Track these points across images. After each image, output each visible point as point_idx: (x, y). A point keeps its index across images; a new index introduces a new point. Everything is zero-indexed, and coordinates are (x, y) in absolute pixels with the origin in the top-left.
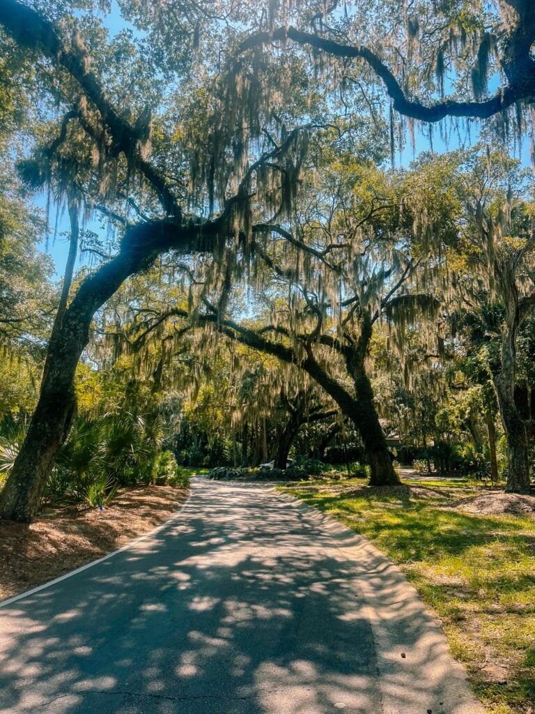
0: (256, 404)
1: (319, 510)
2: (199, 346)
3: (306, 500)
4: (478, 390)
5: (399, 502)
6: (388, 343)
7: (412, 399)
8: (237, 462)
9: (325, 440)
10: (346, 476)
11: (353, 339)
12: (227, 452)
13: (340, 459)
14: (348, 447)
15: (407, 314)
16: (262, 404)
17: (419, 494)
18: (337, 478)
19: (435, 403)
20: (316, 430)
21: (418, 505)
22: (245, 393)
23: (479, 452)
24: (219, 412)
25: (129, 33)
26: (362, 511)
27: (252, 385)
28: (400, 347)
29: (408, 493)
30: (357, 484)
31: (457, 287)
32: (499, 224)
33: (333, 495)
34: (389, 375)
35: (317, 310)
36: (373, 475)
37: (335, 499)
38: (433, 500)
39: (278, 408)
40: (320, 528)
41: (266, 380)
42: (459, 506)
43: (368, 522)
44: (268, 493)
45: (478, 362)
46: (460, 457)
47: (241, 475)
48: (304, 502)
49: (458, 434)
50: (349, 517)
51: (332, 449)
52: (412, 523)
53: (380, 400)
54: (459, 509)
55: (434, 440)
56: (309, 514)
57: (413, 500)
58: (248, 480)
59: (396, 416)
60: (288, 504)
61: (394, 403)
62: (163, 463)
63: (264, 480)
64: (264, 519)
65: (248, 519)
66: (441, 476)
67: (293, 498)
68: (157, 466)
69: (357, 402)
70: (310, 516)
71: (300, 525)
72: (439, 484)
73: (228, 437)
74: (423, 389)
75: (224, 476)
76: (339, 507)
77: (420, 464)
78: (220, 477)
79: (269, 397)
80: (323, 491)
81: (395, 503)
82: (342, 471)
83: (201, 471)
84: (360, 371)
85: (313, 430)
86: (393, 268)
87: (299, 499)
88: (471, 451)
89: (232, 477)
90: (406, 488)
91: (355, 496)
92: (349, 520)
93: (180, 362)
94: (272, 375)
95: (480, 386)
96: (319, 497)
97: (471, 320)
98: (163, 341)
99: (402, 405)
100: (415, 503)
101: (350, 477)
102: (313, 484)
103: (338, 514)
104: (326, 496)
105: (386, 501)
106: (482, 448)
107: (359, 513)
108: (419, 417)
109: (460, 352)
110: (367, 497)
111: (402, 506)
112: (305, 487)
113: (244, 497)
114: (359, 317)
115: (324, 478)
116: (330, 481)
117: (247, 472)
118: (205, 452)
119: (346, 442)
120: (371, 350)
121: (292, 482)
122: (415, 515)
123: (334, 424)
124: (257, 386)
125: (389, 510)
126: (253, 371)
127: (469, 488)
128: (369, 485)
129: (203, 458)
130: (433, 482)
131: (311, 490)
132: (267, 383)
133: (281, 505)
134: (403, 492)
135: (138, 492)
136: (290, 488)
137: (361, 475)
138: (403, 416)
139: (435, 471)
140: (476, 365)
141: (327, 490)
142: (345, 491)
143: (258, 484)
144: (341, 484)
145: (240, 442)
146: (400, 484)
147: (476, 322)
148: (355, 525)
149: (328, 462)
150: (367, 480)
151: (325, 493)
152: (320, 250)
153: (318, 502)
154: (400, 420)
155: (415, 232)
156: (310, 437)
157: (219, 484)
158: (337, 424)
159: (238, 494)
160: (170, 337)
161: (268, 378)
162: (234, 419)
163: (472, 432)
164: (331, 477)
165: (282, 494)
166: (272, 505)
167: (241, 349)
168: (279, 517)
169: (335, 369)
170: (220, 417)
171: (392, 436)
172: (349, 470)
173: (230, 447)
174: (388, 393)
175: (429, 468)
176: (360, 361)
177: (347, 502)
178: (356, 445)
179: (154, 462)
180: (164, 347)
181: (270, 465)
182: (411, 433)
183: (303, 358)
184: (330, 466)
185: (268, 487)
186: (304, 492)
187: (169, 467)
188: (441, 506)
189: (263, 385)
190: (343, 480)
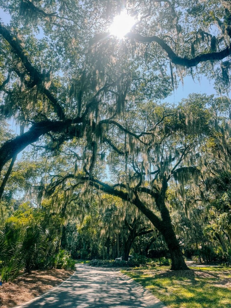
0: (112, 225)
1: (142, 286)
2: (83, 194)
3: (136, 279)
4: (225, 215)
5: (189, 280)
6: (176, 193)
7: (189, 223)
8: (104, 257)
9: (148, 246)
10: (159, 265)
11: (158, 189)
12: (100, 252)
13: (156, 255)
14: (159, 249)
15: (185, 176)
16: (115, 225)
17: (200, 275)
18: (154, 266)
19: (200, 226)
20: (143, 241)
21: (201, 282)
22: (107, 220)
23: (225, 251)
24: (95, 230)
25: (46, 39)
26: (168, 287)
27: (110, 215)
28: (182, 195)
29: (193, 275)
30: (164, 269)
31: (207, 166)
32: (227, 130)
33: (151, 276)
34: (177, 211)
35: (140, 175)
36: (173, 265)
37: (152, 278)
38: (209, 279)
39: (124, 228)
40: (141, 300)
41: (117, 213)
42: (227, 284)
43: (171, 295)
44: (116, 274)
45: (223, 201)
46: (216, 254)
47: (105, 264)
48: (135, 280)
49: (213, 242)
50: (160, 291)
51: (151, 251)
52: (201, 297)
53: (174, 224)
54: (227, 286)
55: (202, 245)
56: (136, 288)
57: (197, 279)
58: (108, 267)
59: (182, 232)
60: (125, 281)
61: (181, 225)
62: (61, 257)
63: (117, 267)
64: (106, 292)
65: (98, 292)
66: (207, 264)
67: (129, 277)
68: (58, 257)
69: (162, 222)
70: (136, 290)
71: (129, 297)
72: (208, 269)
73: (100, 244)
74: (194, 219)
75: (97, 264)
76: (154, 284)
77: (195, 258)
78: (94, 265)
79: (119, 222)
80: (146, 273)
81: (187, 282)
82: (157, 262)
83: (87, 262)
84: (163, 205)
85: (142, 240)
86: (176, 156)
87: (132, 278)
88: (221, 251)
89: (100, 265)
90: (192, 271)
91: (163, 276)
92: (160, 294)
93: (76, 203)
94: (120, 210)
95: (226, 214)
96: (143, 277)
97: (216, 181)
98: (65, 191)
99: (185, 226)
100: (198, 281)
101: (161, 265)
102: (141, 269)
103: (152, 289)
104: (147, 276)
105: (181, 280)
106: (226, 249)
107: (166, 289)
108: (193, 233)
109: (212, 197)
110: (170, 277)
111: (191, 283)
112: (136, 271)
113: (102, 277)
114: (161, 178)
115: (148, 266)
116: (150, 267)
117: (108, 263)
118: (89, 252)
119: (159, 247)
120: (168, 197)
121: (130, 268)
122: (200, 290)
123: (152, 237)
124: (112, 216)
125: (184, 286)
126: (110, 208)
127: (225, 271)
128: (171, 270)
129: (88, 254)
130: (204, 268)
131: (140, 273)
132: (117, 214)
133: (121, 282)
134: (191, 274)
135: (43, 272)
136: (128, 271)
137: (166, 264)
138: (186, 232)
139: (203, 262)
140: (222, 203)
141: (148, 273)
142: (157, 274)
143: (113, 269)
144: (155, 269)
145: (107, 246)
146: (188, 269)
147: (218, 182)
148: (163, 298)
149: (149, 257)
150: (169, 267)
151: (147, 275)
152: (138, 134)
153: (142, 280)
154: (185, 234)
155: (187, 124)
156: (140, 244)
157: (92, 269)
158: (153, 238)
159: (100, 275)
160: (69, 189)
161: (118, 211)
162: (102, 234)
163: (220, 241)
164: (151, 265)
165: (123, 275)
166: (116, 282)
167: (104, 195)
168: (117, 291)
169: (151, 208)
170: (95, 233)
171: (181, 244)
172: (160, 261)
173: (101, 249)
174: (177, 221)
175: (200, 260)
176: (162, 200)
177: (158, 281)
178: (163, 248)
179: (57, 255)
180: (65, 194)
181: (120, 258)
182: (190, 242)
183: (133, 198)
184: (151, 259)
185: (118, 270)
186: (135, 274)
187: (64, 258)
188: (215, 283)
189: (115, 215)
190: (157, 267)
